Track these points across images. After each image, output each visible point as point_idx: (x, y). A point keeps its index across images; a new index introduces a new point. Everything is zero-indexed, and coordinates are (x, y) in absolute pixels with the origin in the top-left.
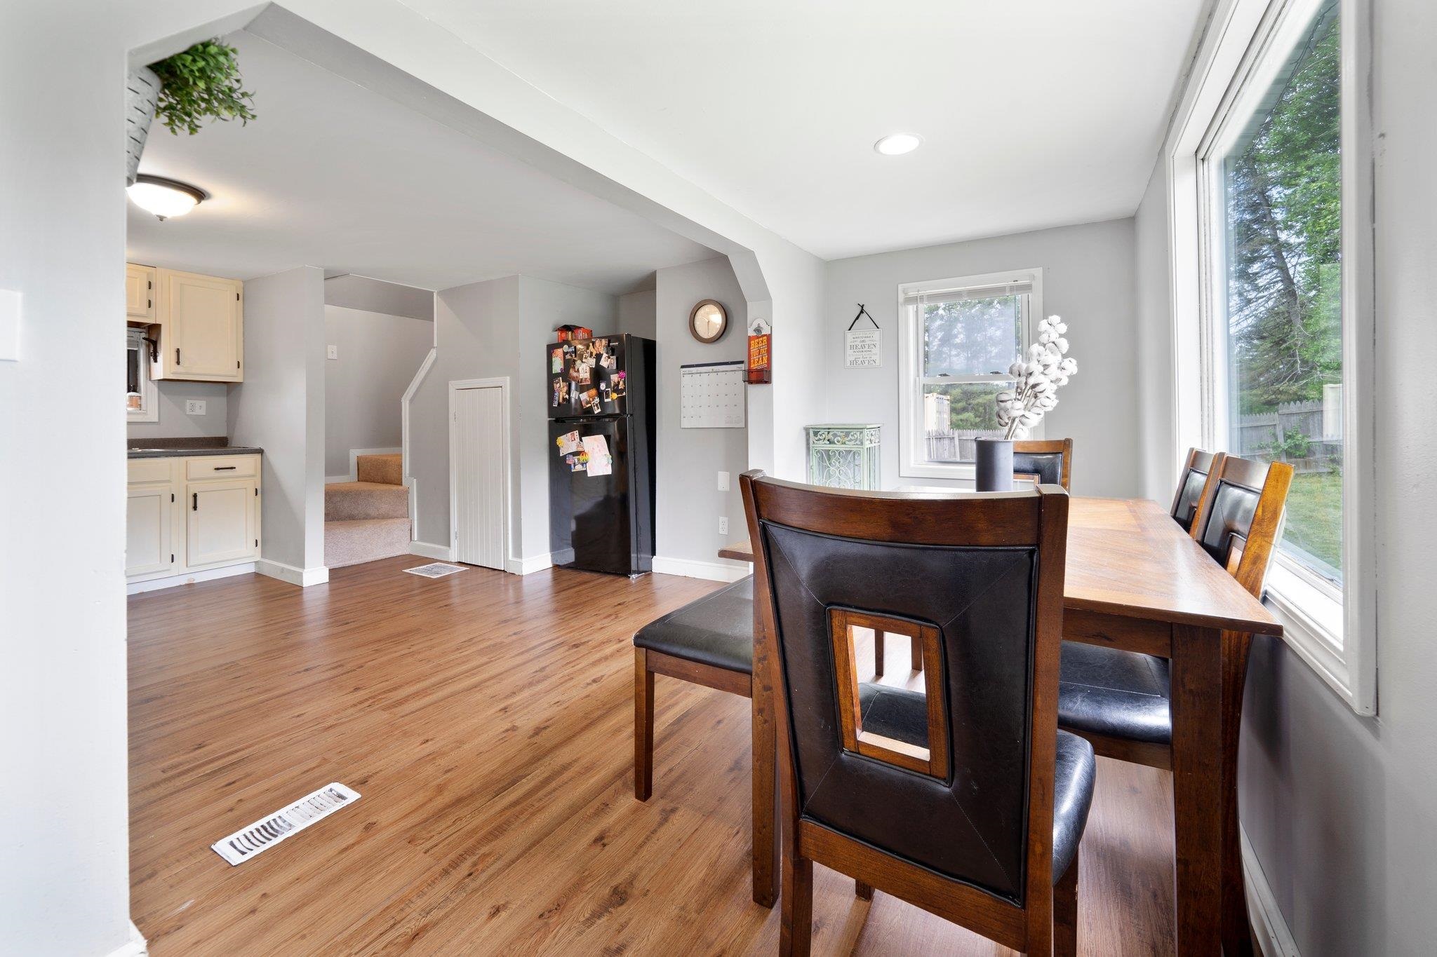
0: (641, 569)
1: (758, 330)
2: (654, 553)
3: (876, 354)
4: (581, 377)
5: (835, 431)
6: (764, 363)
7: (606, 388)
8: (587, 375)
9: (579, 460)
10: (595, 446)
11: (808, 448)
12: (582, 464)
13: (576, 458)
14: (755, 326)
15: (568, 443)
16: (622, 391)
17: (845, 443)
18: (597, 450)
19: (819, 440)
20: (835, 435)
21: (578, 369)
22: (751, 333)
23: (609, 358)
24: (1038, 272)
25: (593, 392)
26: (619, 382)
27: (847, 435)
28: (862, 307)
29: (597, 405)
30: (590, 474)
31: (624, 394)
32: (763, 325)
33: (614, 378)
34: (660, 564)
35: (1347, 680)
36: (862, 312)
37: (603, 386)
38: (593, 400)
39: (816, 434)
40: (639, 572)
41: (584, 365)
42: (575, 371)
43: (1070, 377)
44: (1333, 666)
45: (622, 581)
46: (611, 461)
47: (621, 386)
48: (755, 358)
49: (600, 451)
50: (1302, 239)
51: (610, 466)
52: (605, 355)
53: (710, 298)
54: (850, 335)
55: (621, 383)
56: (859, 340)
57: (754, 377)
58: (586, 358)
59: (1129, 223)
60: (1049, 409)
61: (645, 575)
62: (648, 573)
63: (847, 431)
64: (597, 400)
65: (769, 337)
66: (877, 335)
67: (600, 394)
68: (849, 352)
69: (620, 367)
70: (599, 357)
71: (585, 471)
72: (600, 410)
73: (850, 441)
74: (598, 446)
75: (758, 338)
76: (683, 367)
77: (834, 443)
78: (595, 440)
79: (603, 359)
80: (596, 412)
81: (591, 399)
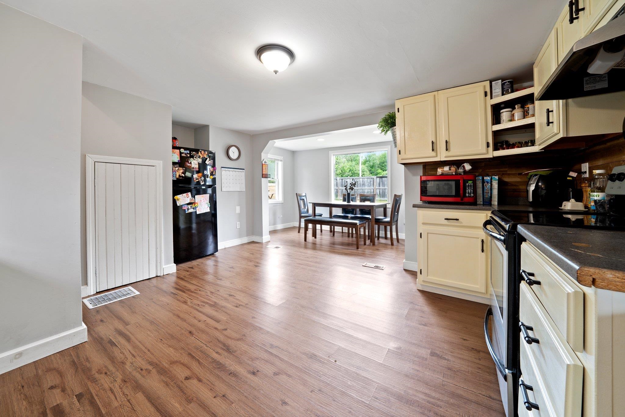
4: (192, 167)
6: (266, 172)
8: (197, 166)
9: (191, 207)
10: (202, 199)
13: (189, 206)
14: (264, 161)
15: (183, 199)
16: (214, 175)
18: (203, 201)
21: (191, 162)
23: (210, 160)
25: (200, 174)
26: (213, 172)
29: (202, 180)
30: (198, 213)
37: (205, 172)
41: (195, 161)
42: (189, 163)
46: (210, 206)
48: (264, 170)
51: (209, 208)
52: (208, 159)
53: (234, 145)
57: (264, 176)
64: (203, 178)
67: (204, 176)
69: (214, 165)
70: (204, 159)
71: (195, 212)
72: (204, 183)
75: (265, 164)
76: (222, 167)
78: (202, 197)
80: (201, 184)
81: (199, 178)
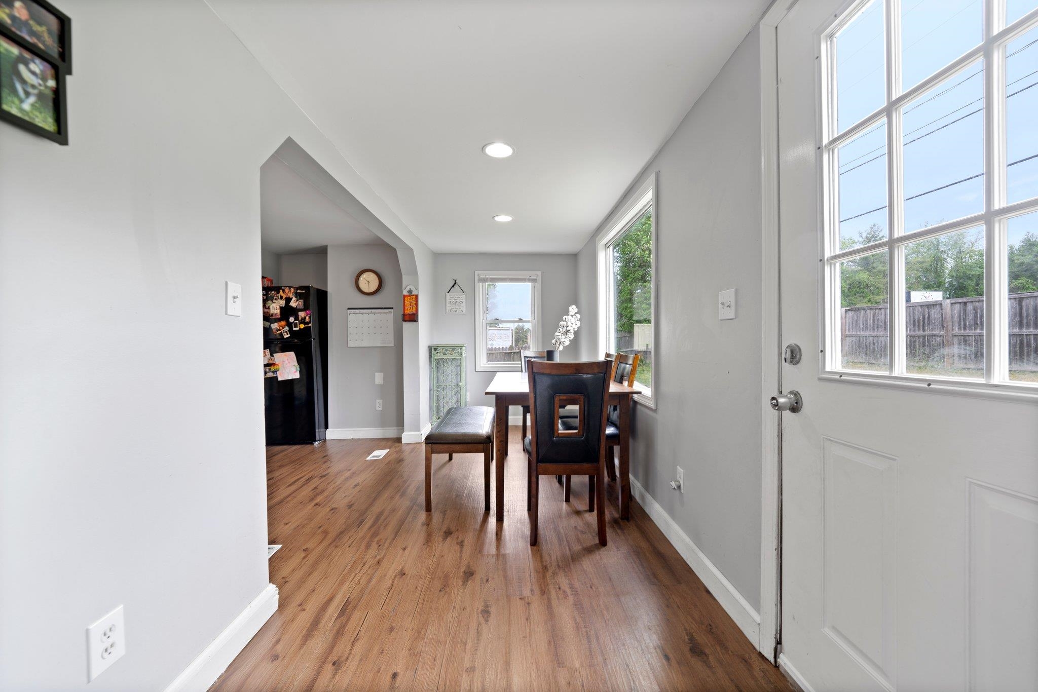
0: (321, 439)
1: (410, 292)
2: (327, 427)
3: (463, 306)
4: (272, 313)
5: (447, 348)
6: (414, 311)
7: (295, 320)
8: (278, 311)
9: (270, 369)
10: (285, 359)
11: (430, 356)
12: (273, 372)
13: (267, 368)
14: (408, 289)
16: (308, 323)
17: (452, 354)
18: (286, 362)
19: (437, 353)
20: (446, 350)
21: (269, 307)
22: (405, 293)
23: (297, 300)
24: (539, 273)
25: (283, 323)
26: (305, 318)
27: (453, 350)
28: (456, 281)
29: (286, 332)
30: (280, 379)
31: (310, 325)
32: (413, 289)
33: (302, 314)
34: (331, 434)
35: (652, 403)
36: (455, 283)
37: (292, 319)
38: (283, 328)
39: (435, 349)
40: (319, 440)
41: (274, 305)
42: (266, 308)
43: (578, 328)
44: (649, 402)
45: (308, 448)
46: (299, 369)
47: (307, 320)
48: (408, 307)
49: (289, 362)
50: (618, 255)
51: (298, 372)
52: (294, 299)
53: (371, 268)
54: (448, 296)
55: (307, 318)
56: (453, 299)
57: (407, 318)
58: (276, 299)
59: (574, 257)
60: (571, 339)
61: (323, 442)
62: (325, 440)
63: (454, 348)
64: (287, 329)
65: (417, 296)
66: (463, 296)
67: (289, 325)
68: (448, 305)
69: (306, 308)
70: (288, 300)
71: (276, 377)
72: (289, 335)
73: (455, 353)
74: (288, 360)
75: (409, 296)
76: (349, 309)
77: (445, 354)
78: (286, 355)
79: (292, 301)
81: (281, 328)
